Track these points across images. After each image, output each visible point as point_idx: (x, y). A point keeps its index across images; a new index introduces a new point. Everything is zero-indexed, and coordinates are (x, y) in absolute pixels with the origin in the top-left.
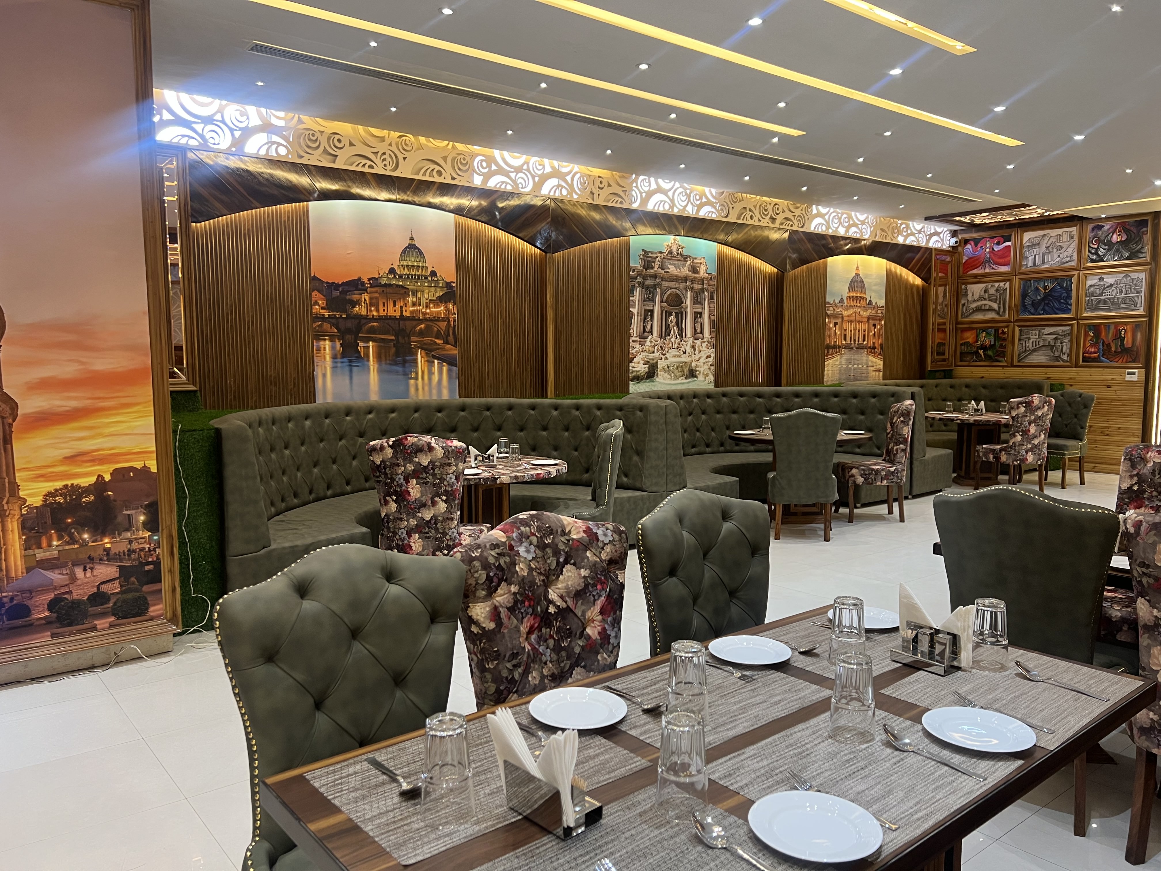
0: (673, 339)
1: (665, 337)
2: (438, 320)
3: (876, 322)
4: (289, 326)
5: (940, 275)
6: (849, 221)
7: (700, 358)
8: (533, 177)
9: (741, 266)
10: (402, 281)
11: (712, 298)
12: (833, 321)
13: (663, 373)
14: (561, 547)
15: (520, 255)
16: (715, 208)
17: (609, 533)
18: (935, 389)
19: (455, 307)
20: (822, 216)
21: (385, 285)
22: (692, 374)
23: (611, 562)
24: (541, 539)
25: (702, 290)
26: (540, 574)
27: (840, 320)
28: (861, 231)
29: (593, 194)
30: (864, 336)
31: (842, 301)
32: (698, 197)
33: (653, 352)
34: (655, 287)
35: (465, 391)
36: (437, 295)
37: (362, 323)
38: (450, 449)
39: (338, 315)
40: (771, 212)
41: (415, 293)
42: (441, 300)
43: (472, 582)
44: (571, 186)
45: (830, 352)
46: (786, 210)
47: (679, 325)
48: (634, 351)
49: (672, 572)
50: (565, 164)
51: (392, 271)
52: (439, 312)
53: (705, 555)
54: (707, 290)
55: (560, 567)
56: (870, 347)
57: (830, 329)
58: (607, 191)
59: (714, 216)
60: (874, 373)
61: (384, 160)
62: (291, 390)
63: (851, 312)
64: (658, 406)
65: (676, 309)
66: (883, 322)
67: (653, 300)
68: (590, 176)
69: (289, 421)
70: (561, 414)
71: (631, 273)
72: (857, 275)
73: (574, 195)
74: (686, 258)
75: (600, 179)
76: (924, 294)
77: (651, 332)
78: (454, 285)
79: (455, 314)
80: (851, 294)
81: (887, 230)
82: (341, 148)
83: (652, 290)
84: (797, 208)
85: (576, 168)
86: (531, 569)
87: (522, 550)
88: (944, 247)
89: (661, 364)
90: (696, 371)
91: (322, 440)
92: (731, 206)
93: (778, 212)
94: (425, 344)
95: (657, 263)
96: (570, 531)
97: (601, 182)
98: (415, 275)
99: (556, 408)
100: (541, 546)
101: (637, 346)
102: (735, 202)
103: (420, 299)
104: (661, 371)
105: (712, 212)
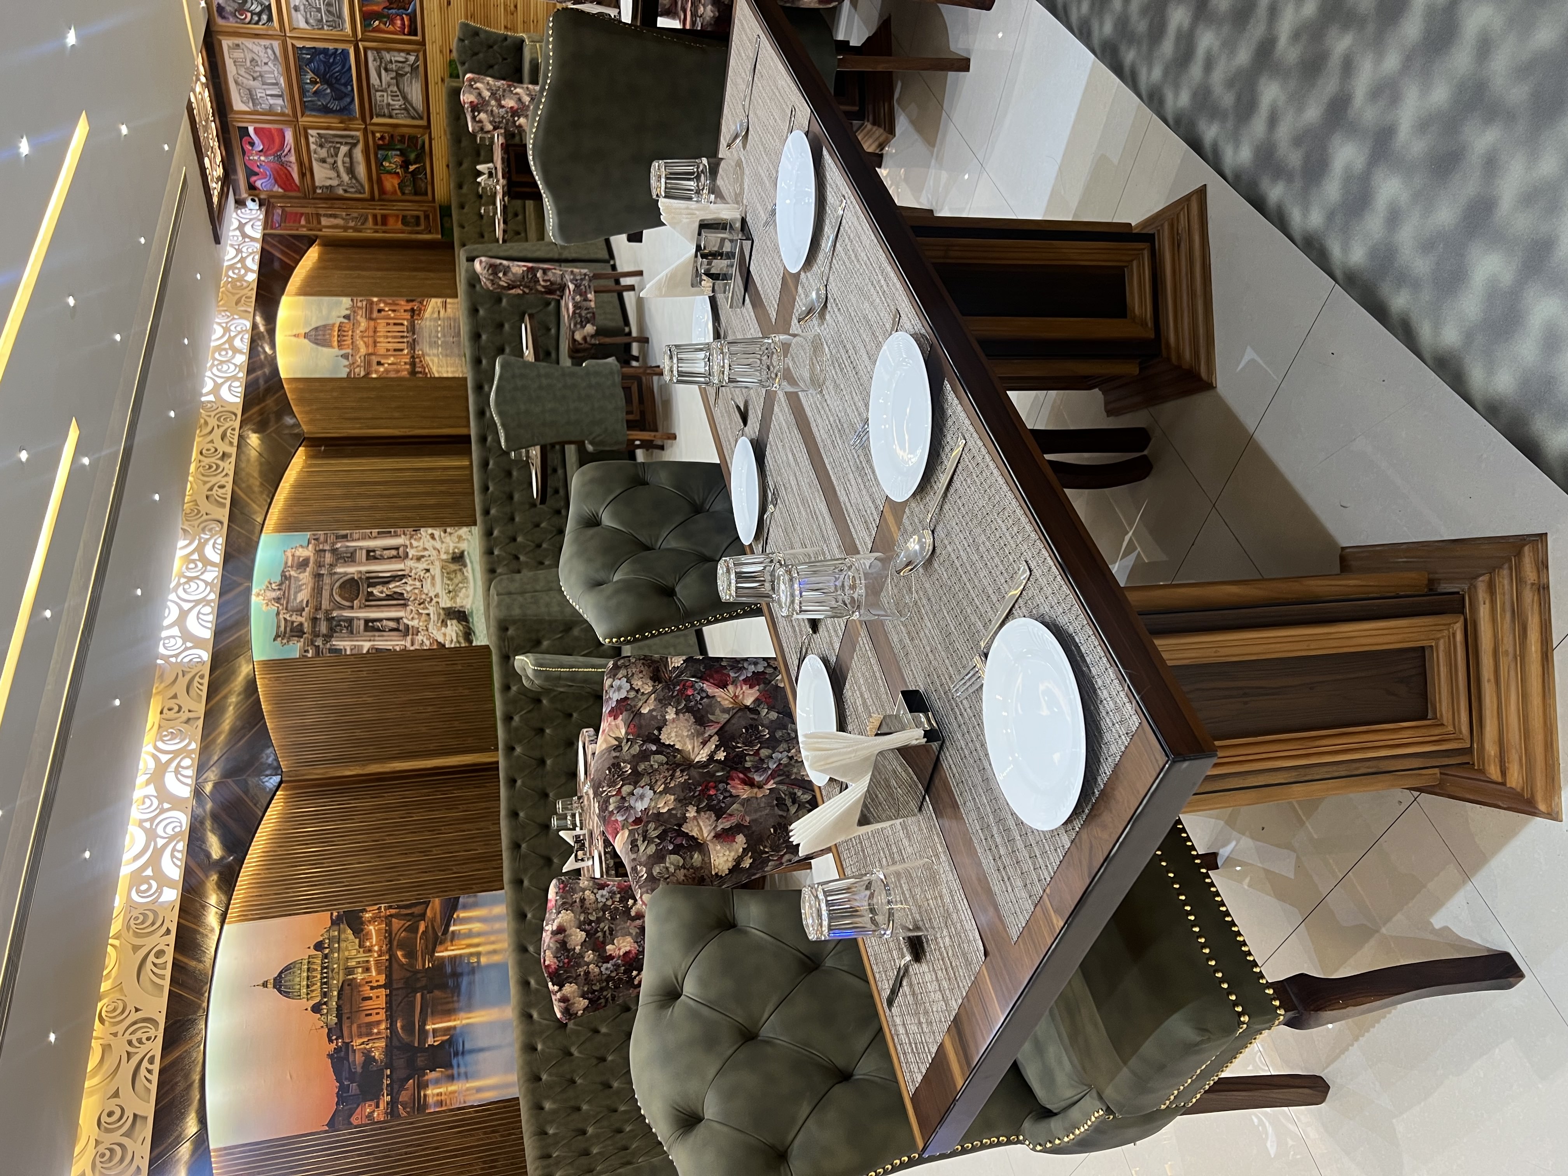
0: (407, 588)
1: (405, 599)
2: (389, 932)
3: (375, 309)
4: (406, 1153)
5: (303, 222)
6: (225, 349)
7: (435, 549)
8: (163, 811)
9: (295, 498)
10: (332, 991)
11: (345, 537)
12: (375, 367)
13: (458, 600)
14: (636, 749)
15: (287, 819)
16: (208, 540)
17: (617, 683)
18: (466, 230)
19: (368, 908)
20: (217, 387)
21: (339, 1016)
22: (458, 558)
23: (656, 678)
24: (626, 780)
25: (334, 551)
26: (673, 776)
27: (373, 357)
28: (239, 333)
29: (189, 719)
30: (395, 324)
31: (345, 356)
32: (192, 566)
33: (428, 615)
34: (329, 619)
35: (493, 882)
36: (351, 937)
37: (398, 1044)
38: (560, 903)
39: (386, 1082)
40: (213, 460)
41: (350, 971)
42: (358, 929)
43: (681, 874)
44: (176, 753)
45: (420, 370)
46: (209, 438)
47: (386, 581)
48: (428, 643)
49: (669, 592)
50: (141, 766)
51: (316, 1009)
52: (378, 931)
53: (647, 548)
54: (334, 544)
55: (667, 749)
56: (412, 317)
57: (387, 371)
58: (183, 699)
59: (220, 541)
60: (449, 310)
61: (140, 1041)
62: (502, 1136)
63: (360, 344)
64: (499, 605)
65: (363, 587)
66: (375, 299)
67: (350, 620)
68: (160, 727)
69: (546, 1134)
70: (520, 742)
71: (310, 655)
72: (306, 336)
73: (190, 748)
74: (285, 577)
75: (165, 711)
76: (331, 244)
77: (397, 620)
78: (335, 914)
79: (380, 908)
80: (335, 344)
81: (238, 296)
82: (123, 1109)
83: (334, 623)
84: (206, 423)
85: (147, 748)
86: (666, 791)
87: (640, 806)
88: (262, 217)
89: (445, 602)
90: (454, 553)
91: (573, 1082)
92: (205, 517)
93: (213, 450)
94: (426, 947)
95: (294, 618)
96: (616, 739)
97: (170, 710)
98: (322, 973)
99: (510, 749)
100: (635, 778)
101: (420, 638)
102: (199, 512)
103: (359, 962)
104: (455, 602)
105: (215, 543)
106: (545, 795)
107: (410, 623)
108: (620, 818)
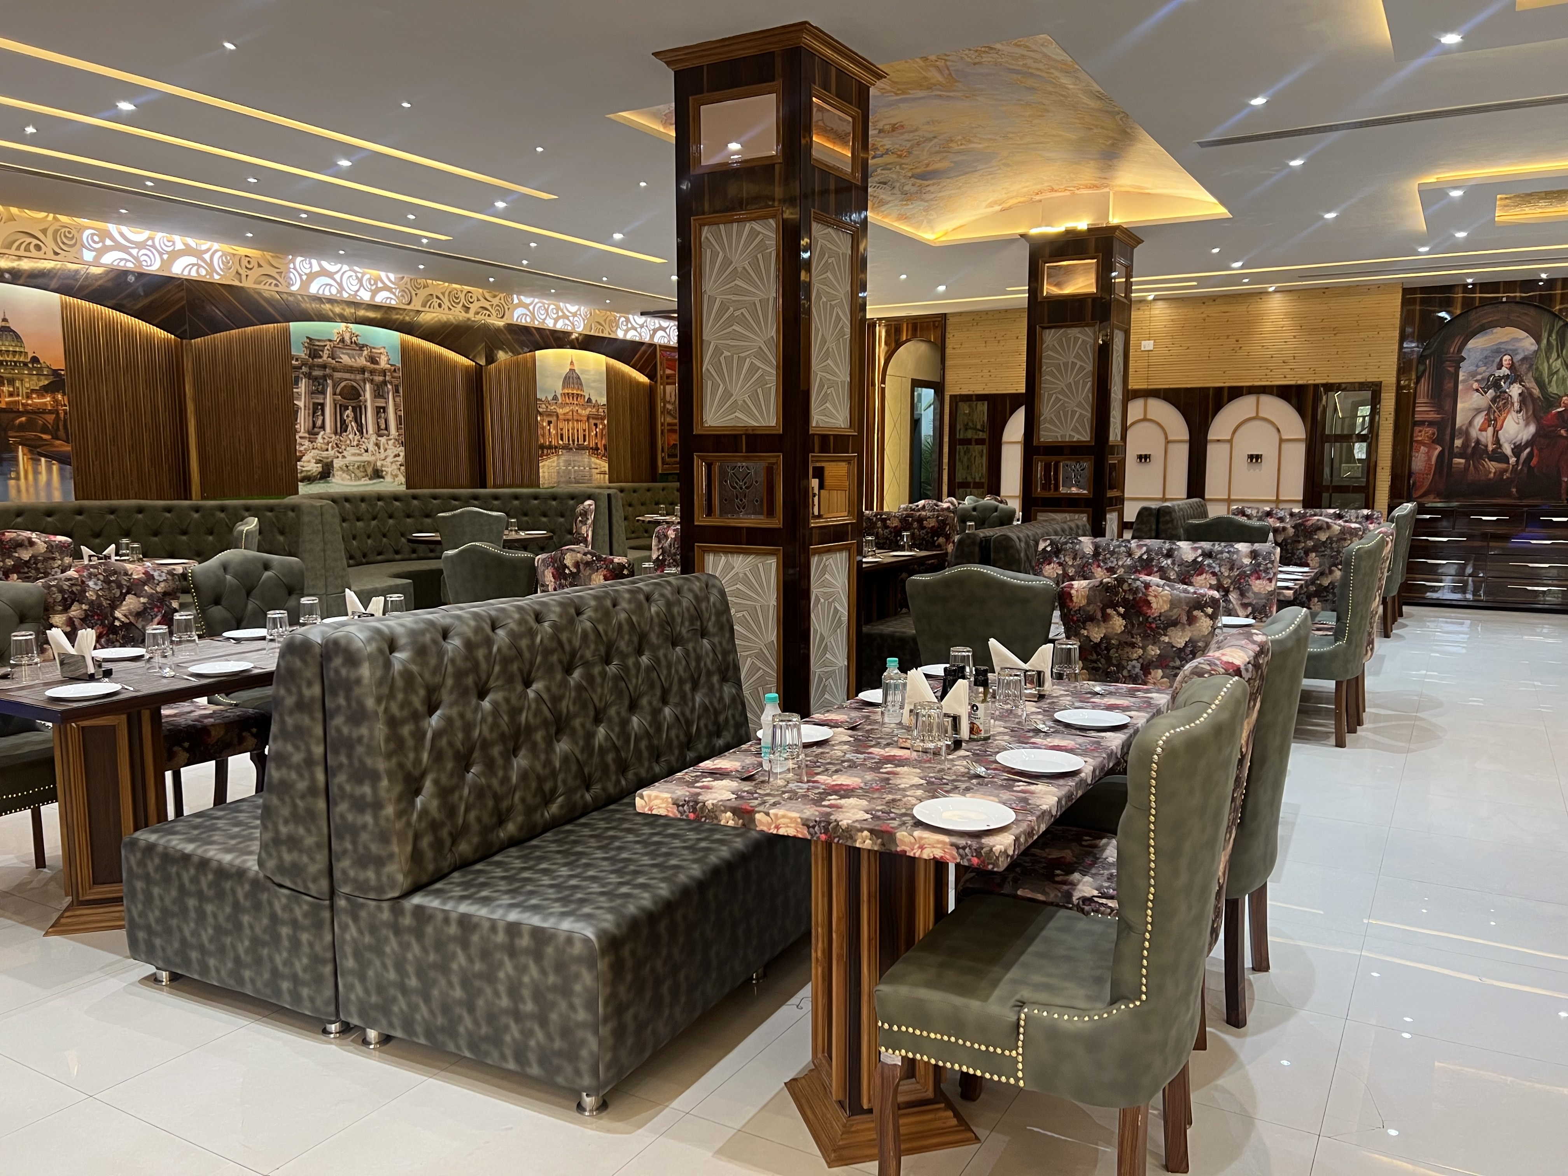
0: (351, 435)
2: (44, 412)
3: (598, 422)
5: (668, 372)
6: (557, 313)
7: (386, 457)
8: (161, 254)
9: (429, 357)
11: (397, 391)
12: (547, 419)
13: (340, 473)
14: (124, 582)
15: (149, 340)
16: (394, 294)
17: (164, 575)
18: (647, 493)
19: (66, 398)
20: (526, 306)
22: (377, 474)
23: (165, 594)
24: (107, 578)
25: (385, 383)
26: (107, 599)
27: (555, 418)
28: (573, 324)
29: (240, 274)
30: (584, 436)
31: (555, 398)
32: (372, 282)
33: (327, 450)
34: (325, 378)
35: (81, 492)
36: (41, 384)
38: (53, 543)
40: (463, 300)
41: (11, 382)
42: (46, 390)
43: (51, 600)
44: (211, 265)
45: (545, 452)
46: (481, 298)
47: (357, 420)
48: (302, 448)
49: (217, 602)
50: (202, 241)
52: (45, 404)
54: (391, 383)
55: (123, 597)
56: (592, 448)
57: (543, 428)
58: (256, 273)
59: (393, 302)
63: (566, 409)
64: (312, 506)
66: (606, 422)
67: (323, 392)
68: (234, 255)
70: (203, 517)
71: (293, 362)
72: (572, 371)
73: (215, 275)
74: (362, 347)
75: (248, 259)
76: (651, 391)
77: (323, 427)
78: (63, 373)
79: (65, 405)
80: (566, 391)
81: (603, 323)
83: (321, 381)
84: (495, 296)
85: (216, 246)
86: (98, 596)
87: (91, 583)
88: (672, 343)
89: (337, 463)
90: (382, 471)
92: (413, 293)
93: (472, 300)
94: (27, 439)
95: (326, 352)
96: (132, 574)
97: (249, 262)
98: (11, 361)
99: (197, 509)
100: (106, 581)
101: (306, 443)
102: (419, 289)
103: (18, 388)
104: (338, 470)
105: (391, 299)
106: (155, 534)
107: (320, 437)
108: (85, 574)
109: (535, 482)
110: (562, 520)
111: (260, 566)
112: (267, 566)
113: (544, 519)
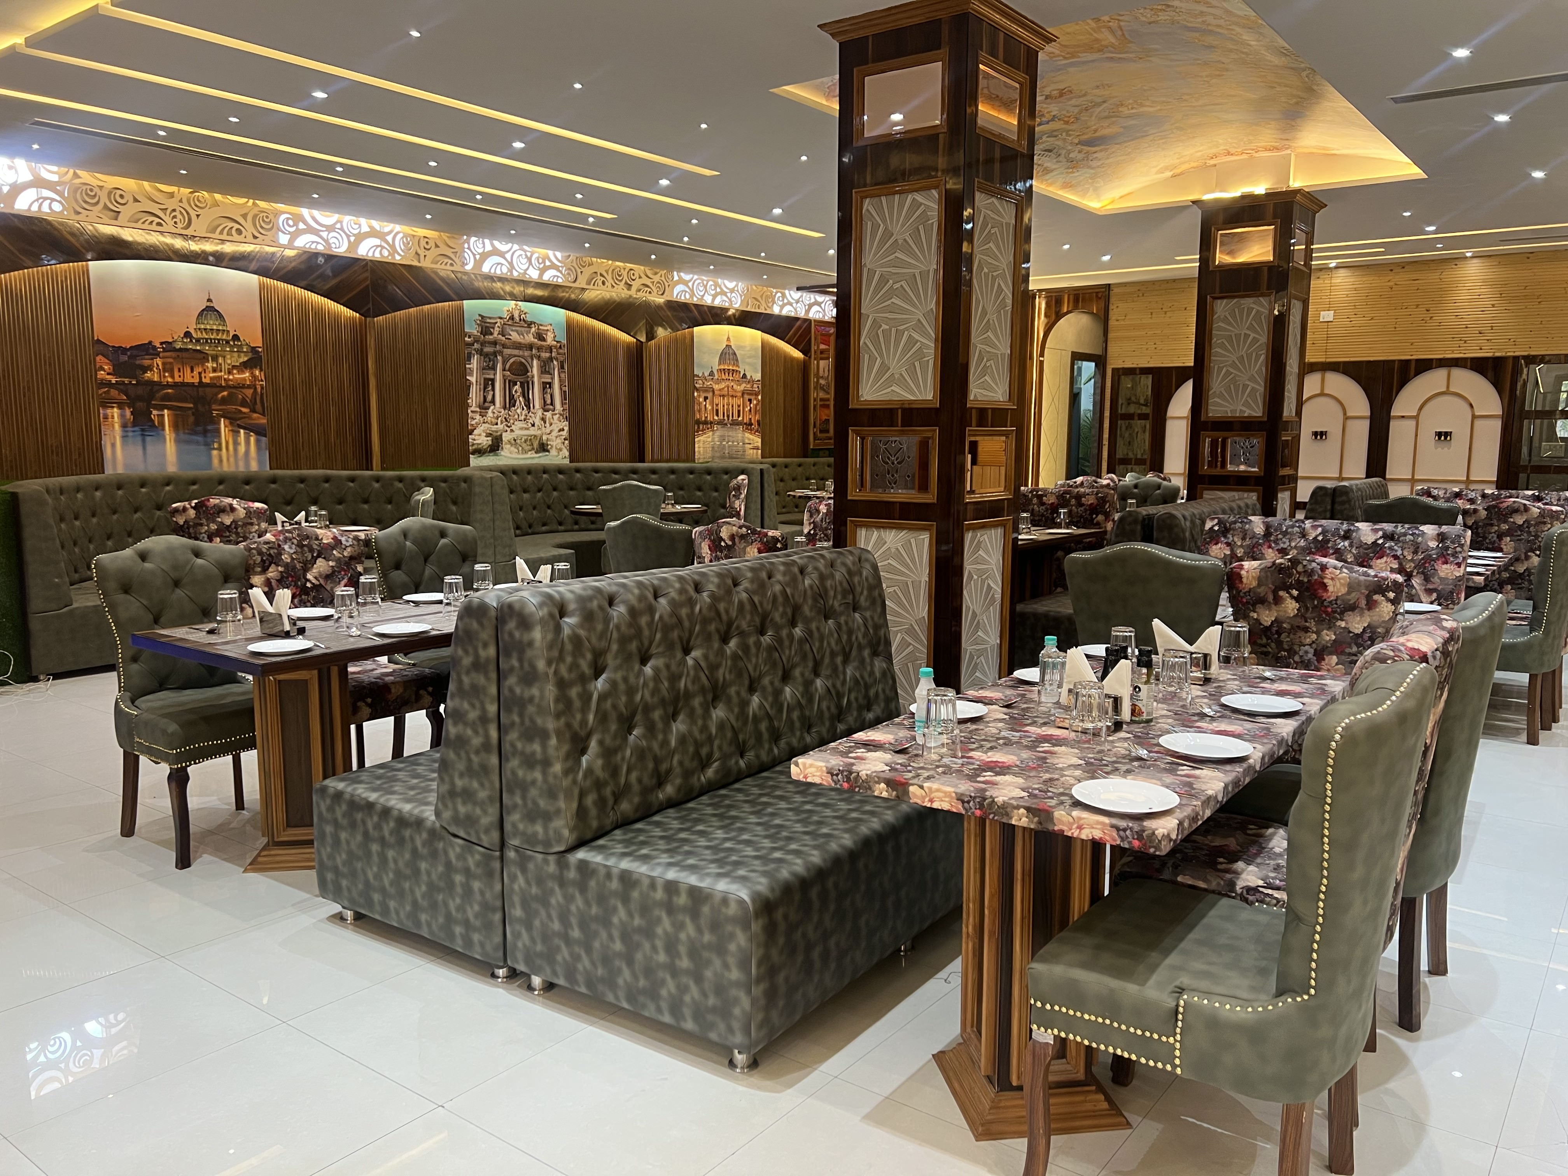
0: (519, 410)
1: (510, 408)
2: (244, 386)
3: (752, 397)
4: (70, 393)
5: (822, 347)
6: (715, 289)
7: (551, 432)
8: (348, 236)
9: (593, 333)
10: (200, 346)
11: (562, 367)
12: (703, 395)
13: (508, 446)
14: (315, 547)
15: (336, 318)
16: (561, 272)
17: (350, 540)
18: (812, 468)
19: (262, 373)
20: (686, 283)
21: (181, 350)
22: (543, 448)
23: (351, 558)
24: (300, 542)
25: (551, 359)
26: (300, 562)
27: (711, 394)
28: (730, 300)
29: (419, 255)
30: (739, 411)
31: (712, 374)
32: (541, 261)
33: (497, 424)
34: (495, 354)
35: (275, 462)
36: (241, 360)
37: (155, 389)
38: (251, 510)
39: (126, 381)
40: (626, 277)
41: (215, 358)
42: (245, 366)
43: (251, 562)
44: (393, 246)
45: (701, 427)
46: (642, 275)
47: (526, 395)
48: (474, 422)
49: (397, 567)
50: (385, 224)
51: (187, 334)
52: (244, 379)
53: (426, 560)
54: (557, 359)
55: (314, 560)
56: (746, 424)
57: (700, 404)
58: (434, 252)
59: (560, 280)
60: (751, 451)
61: (175, 217)
62: (76, 460)
63: (723, 385)
64: (483, 479)
65: (522, 379)
66: (760, 397)
67: (494, 368)
68: (414, 236)
69: (78, 492)
70: (382, 486)
71: (466, 339)
72: (729, 346)
73: (396, 256)
74: (530, 324)
75: (426, 240)
76: (805, 367)
77: (493, 402)
78: (260, 350)
79: (262, 381)
80: (722, 367)
81: (760, 299)
82: (124, 204)
83: (492, 357)
84: (656, 274)
85: (398, 228)
86: (293, 559)
87: (286, 547)
88: (826, 318)
89: (506, 437)
90: (548, 445)
91: (115, 513)
92: (579, 271)
93: (633, 278)
94: (228, 413)
95: (497, 329)
96: (321, 539)
97: (427, 243)
98: (215, 339)
99: (377, 479)
100: (300, 545)
101: (478, 417)
102: (584, 267)
103: (221, 365)
104: (506, 444)
105: (558, 277)
106: (340, 503)
107: (490, 411)
108: (281, 538)
109: (690, 456)
110: (716, 494)
111: (437, 533)
112: (443, 534)
113: (699, 493)
